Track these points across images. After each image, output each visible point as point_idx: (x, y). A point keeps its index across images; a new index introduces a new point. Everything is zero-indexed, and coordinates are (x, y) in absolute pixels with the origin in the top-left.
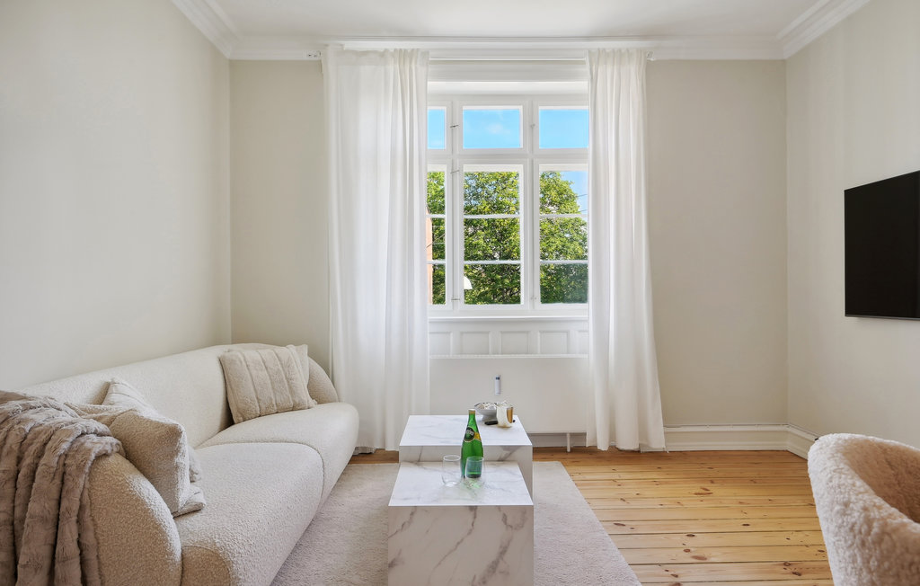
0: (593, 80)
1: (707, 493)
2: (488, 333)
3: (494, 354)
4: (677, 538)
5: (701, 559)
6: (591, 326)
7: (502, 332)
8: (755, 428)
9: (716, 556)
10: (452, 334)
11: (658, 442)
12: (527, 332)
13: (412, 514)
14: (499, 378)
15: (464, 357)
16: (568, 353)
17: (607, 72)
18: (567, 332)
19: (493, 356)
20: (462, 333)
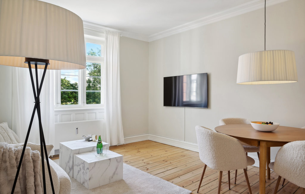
0: (107, 39)
1: (139, 152)
2: (71, 114)
3: (73, 121)
4: (141, 161)
5: (148, 164)
6: (105, 111)
7: (76, 114)
8: (141, 136)
9: (151, 162)
10: (58, 116)
11: (122, 142)
12: (84, 113)
13: (95, 164)
14: (77, 129)
15: (62, 123)
16: (96, 119)
17: (110, 37)
18: (96, 113)
19: (73, 122)
20: (62, 115)
